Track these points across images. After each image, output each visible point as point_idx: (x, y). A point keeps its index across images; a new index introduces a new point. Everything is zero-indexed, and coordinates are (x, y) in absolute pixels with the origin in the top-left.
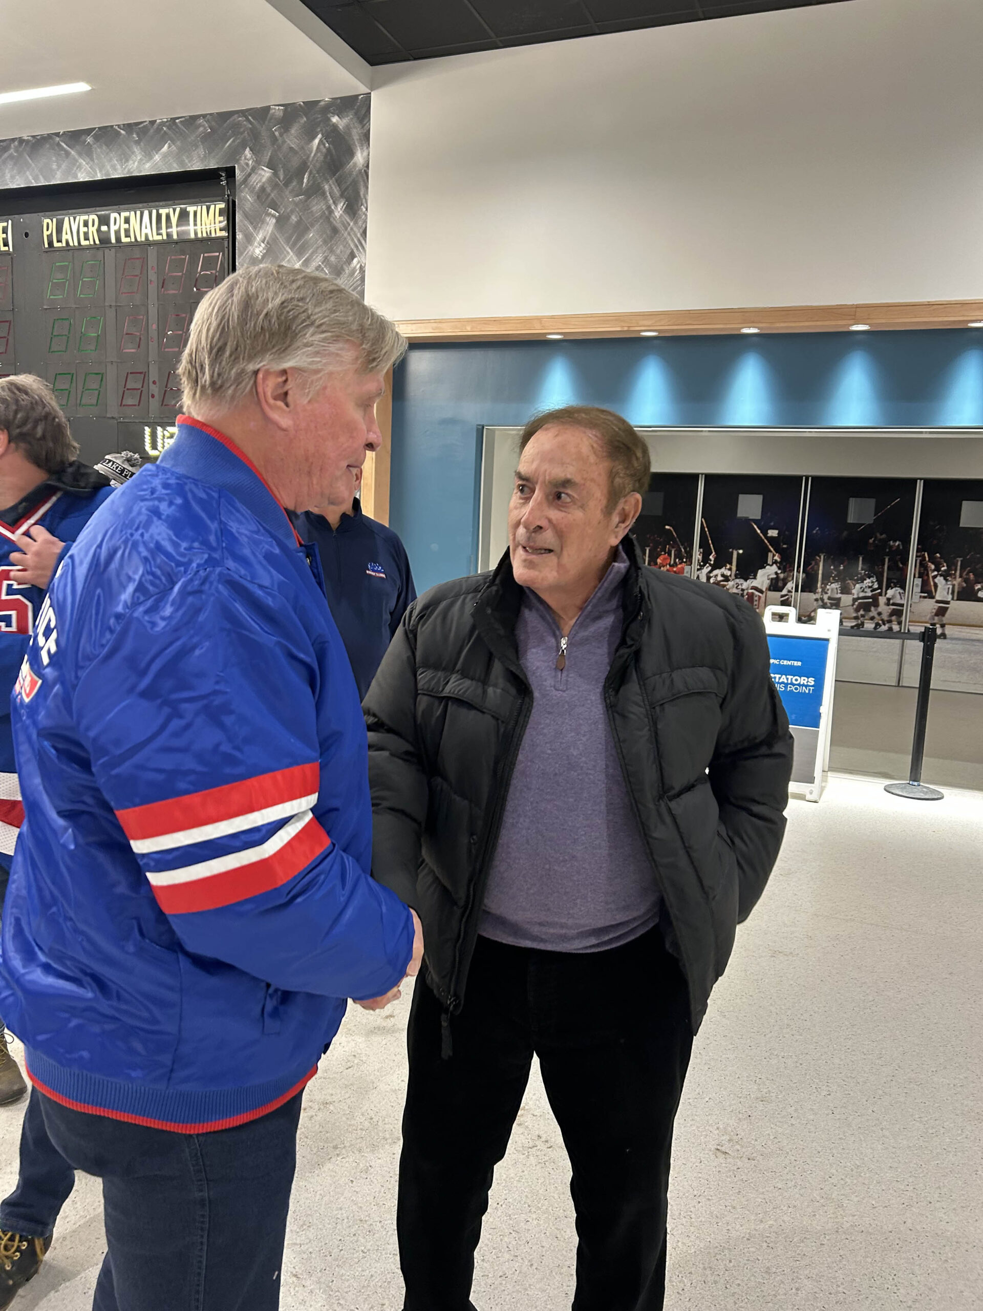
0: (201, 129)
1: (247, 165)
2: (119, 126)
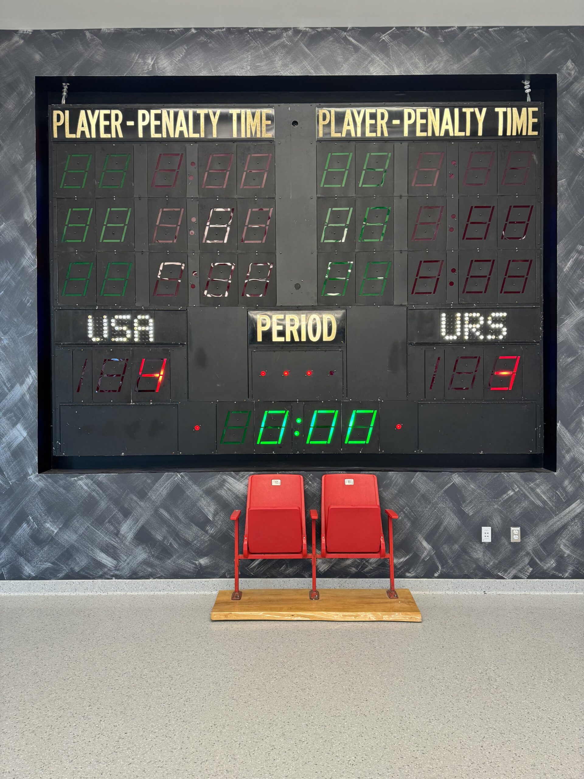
0: (518, 39)
1: (570, 74)
2: (421, 28)
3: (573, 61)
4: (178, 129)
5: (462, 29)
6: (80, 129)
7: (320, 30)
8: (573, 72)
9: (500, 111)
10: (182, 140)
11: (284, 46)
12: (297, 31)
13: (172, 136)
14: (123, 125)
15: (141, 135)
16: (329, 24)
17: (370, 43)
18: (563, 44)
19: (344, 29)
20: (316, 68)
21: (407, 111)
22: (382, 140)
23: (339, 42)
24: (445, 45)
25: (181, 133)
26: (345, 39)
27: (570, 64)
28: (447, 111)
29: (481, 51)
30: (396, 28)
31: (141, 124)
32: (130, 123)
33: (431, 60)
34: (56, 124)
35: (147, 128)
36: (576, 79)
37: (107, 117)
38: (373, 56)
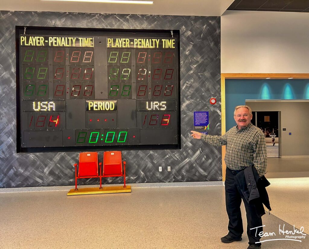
0: (168, 19)
1: (184, 30)
2: (139, 15)
3: (185, 26)
4: (62, 43)
5: (151, 15)
6: (30, 43)
7: (108, 14)
8: (184, 29)
9: (163, 40)
10: (63, 47)
11: (96, 19)
12: (100, 14)
13: (60, 45)
14: (44, 42)
15: (50, 45)
16: (110, 13)
17: (123, 19)
18: (182, 21)
19: (115, 14)
20: (107, 26)
21: (135, 40)
22: (127, 48)
23: (114, 18)
24: (146, 20)
25: (63, 45)
26: (115, 17)
27: (184, 27)
28: (147, 40)
29: (157, 22)
30: (131, 14)
31: (50, 42)
32: (47, 41)
33: (142, 25)
34: (22, 41)
35: (52, 43)
36: (185, 31)
37: (39, 39)
38: (124, 23)
